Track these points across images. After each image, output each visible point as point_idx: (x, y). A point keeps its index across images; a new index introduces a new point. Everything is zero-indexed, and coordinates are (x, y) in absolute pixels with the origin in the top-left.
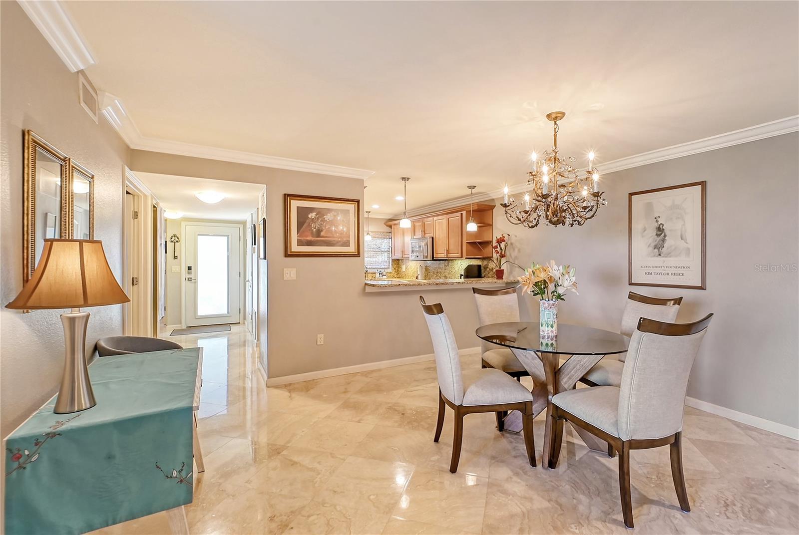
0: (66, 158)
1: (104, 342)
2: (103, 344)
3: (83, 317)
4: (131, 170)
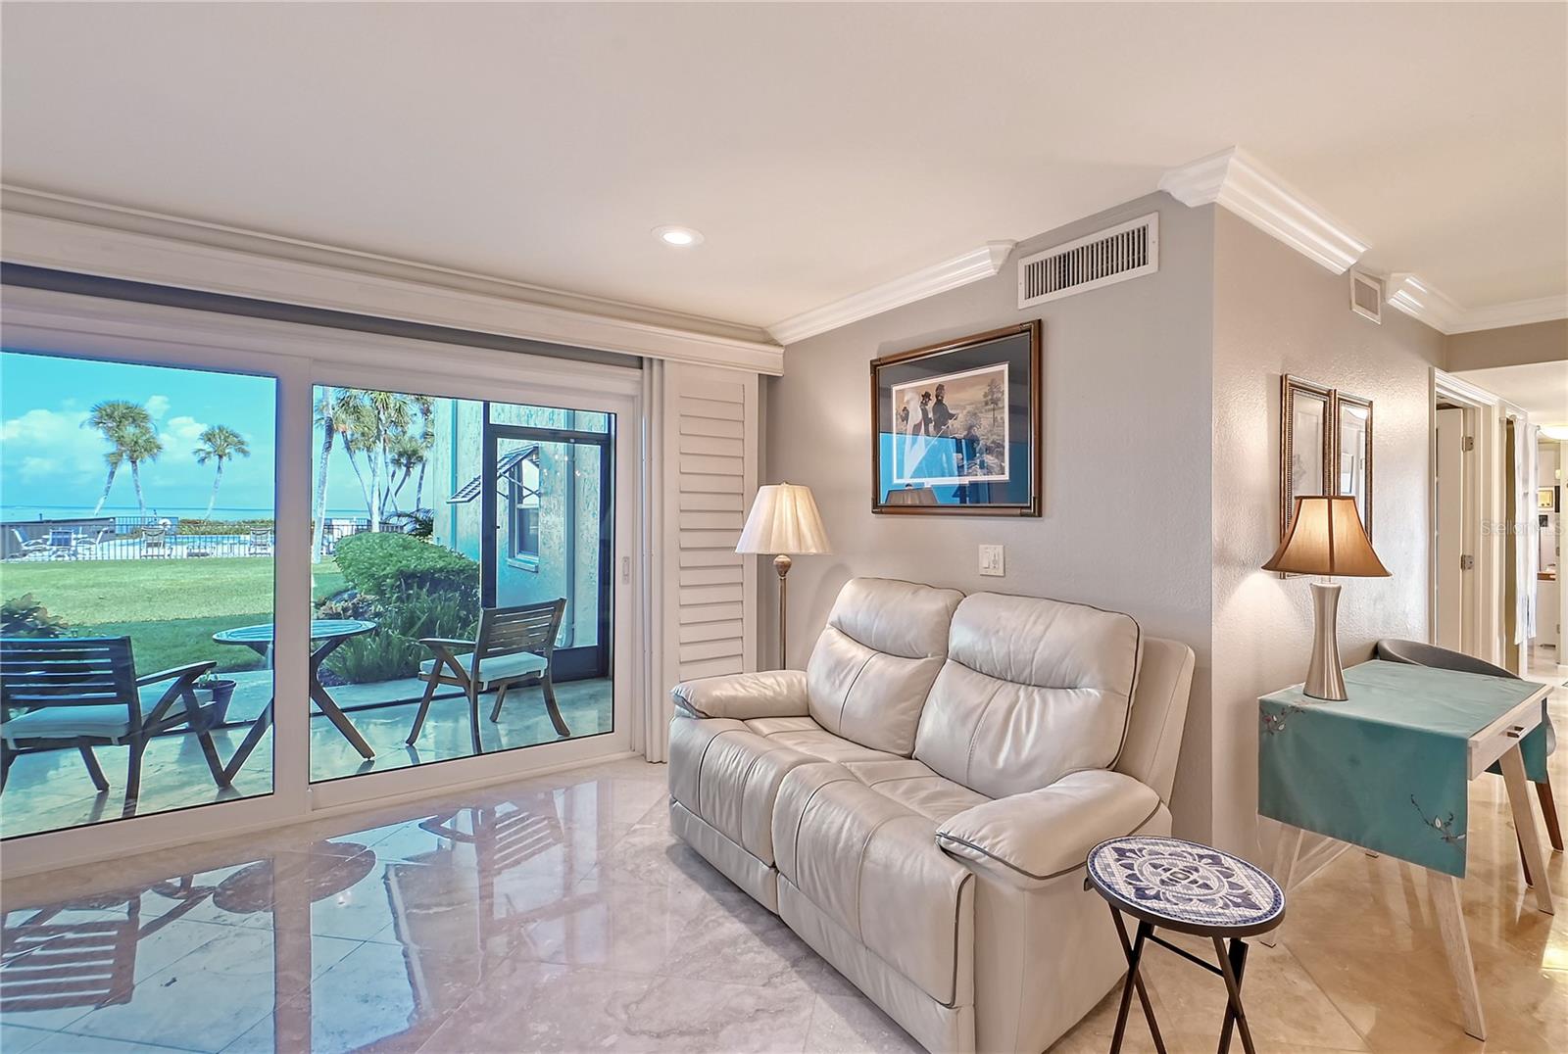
0: (1330, 390)
1: (1390, 644)
2: (1386, 646)
3: (1334, 589)
4: (1447, 371)
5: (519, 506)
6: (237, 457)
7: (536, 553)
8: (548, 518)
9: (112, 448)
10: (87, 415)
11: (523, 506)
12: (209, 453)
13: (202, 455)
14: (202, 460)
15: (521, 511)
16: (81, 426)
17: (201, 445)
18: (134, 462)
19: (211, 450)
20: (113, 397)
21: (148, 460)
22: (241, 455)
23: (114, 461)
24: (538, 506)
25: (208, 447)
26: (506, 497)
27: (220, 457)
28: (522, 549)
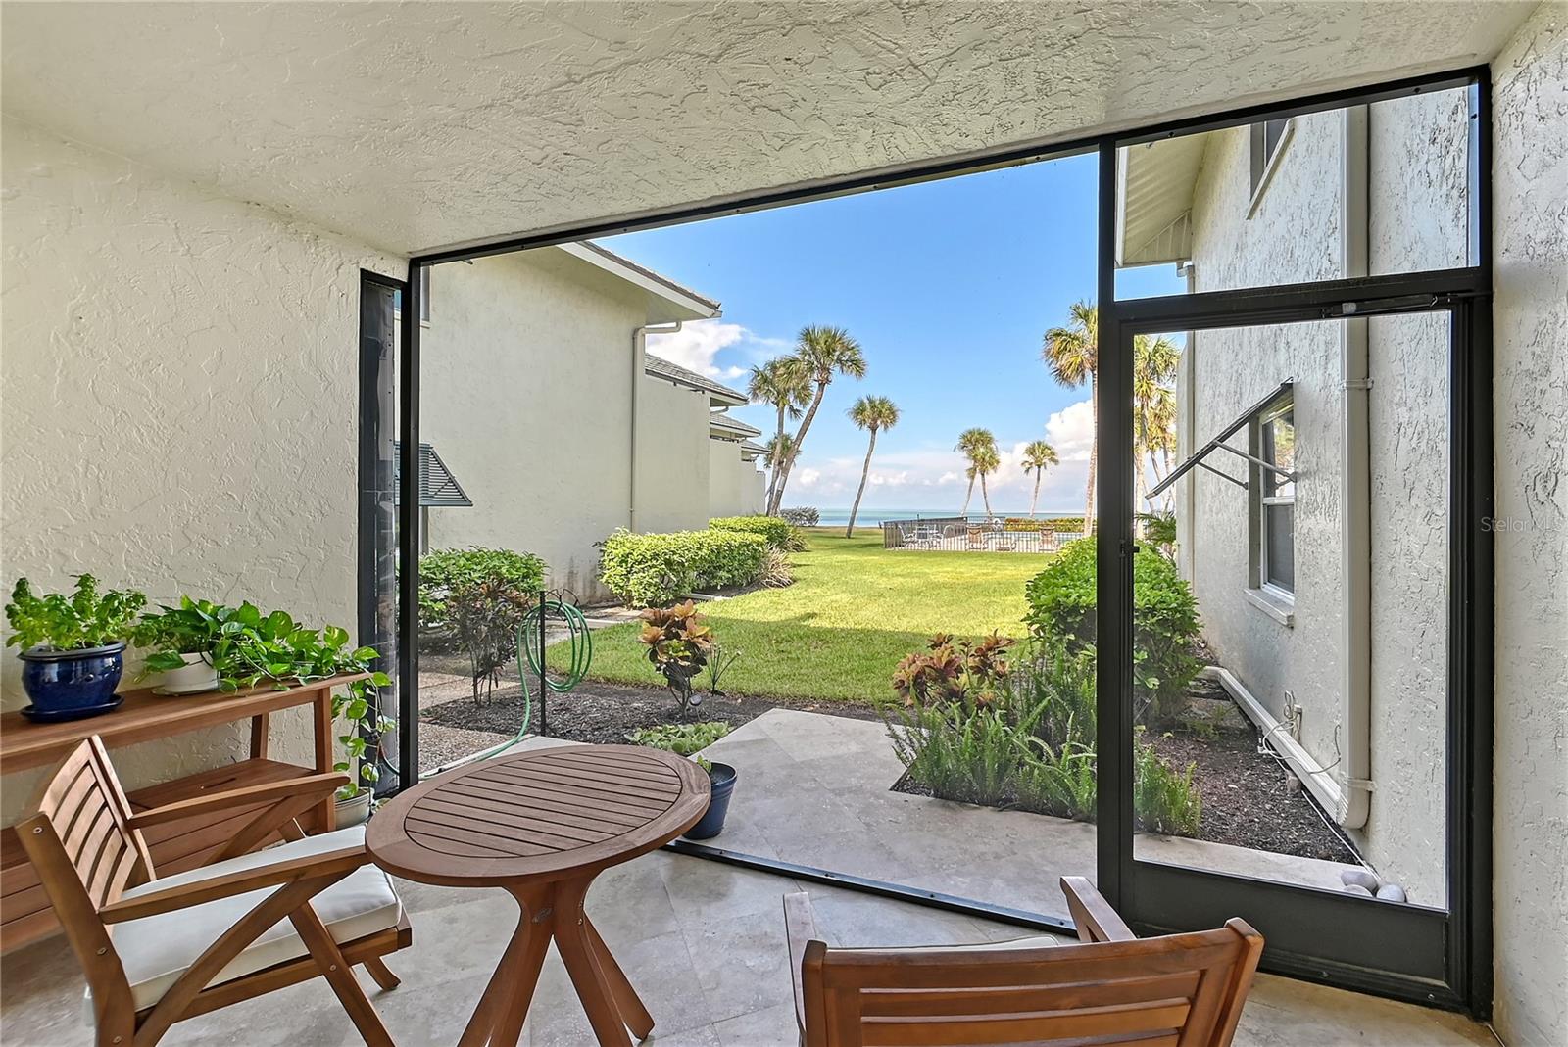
5: (1268, 501)
6: (1050, 465)
7: (1288, 584)
8: (1311, 522)
9: (970, 464)
10: (958, 441)
11: (1276, 501)
12: (1031, 464)
13: (1027, 466)
14: (1027, 471)
15: (1270, 508)
16: (954, 450)
17: (1027, 458)
18: (983, 475)
19: (1032, 461)
20: (971, 427)
21: (991, 471)
22: (1053, 464)
23: (972, 473)
24: (1292, 501)
25: (1031, 459)
26: (1245, 486)
27: (1039, 467)
28: (1273, 577)
